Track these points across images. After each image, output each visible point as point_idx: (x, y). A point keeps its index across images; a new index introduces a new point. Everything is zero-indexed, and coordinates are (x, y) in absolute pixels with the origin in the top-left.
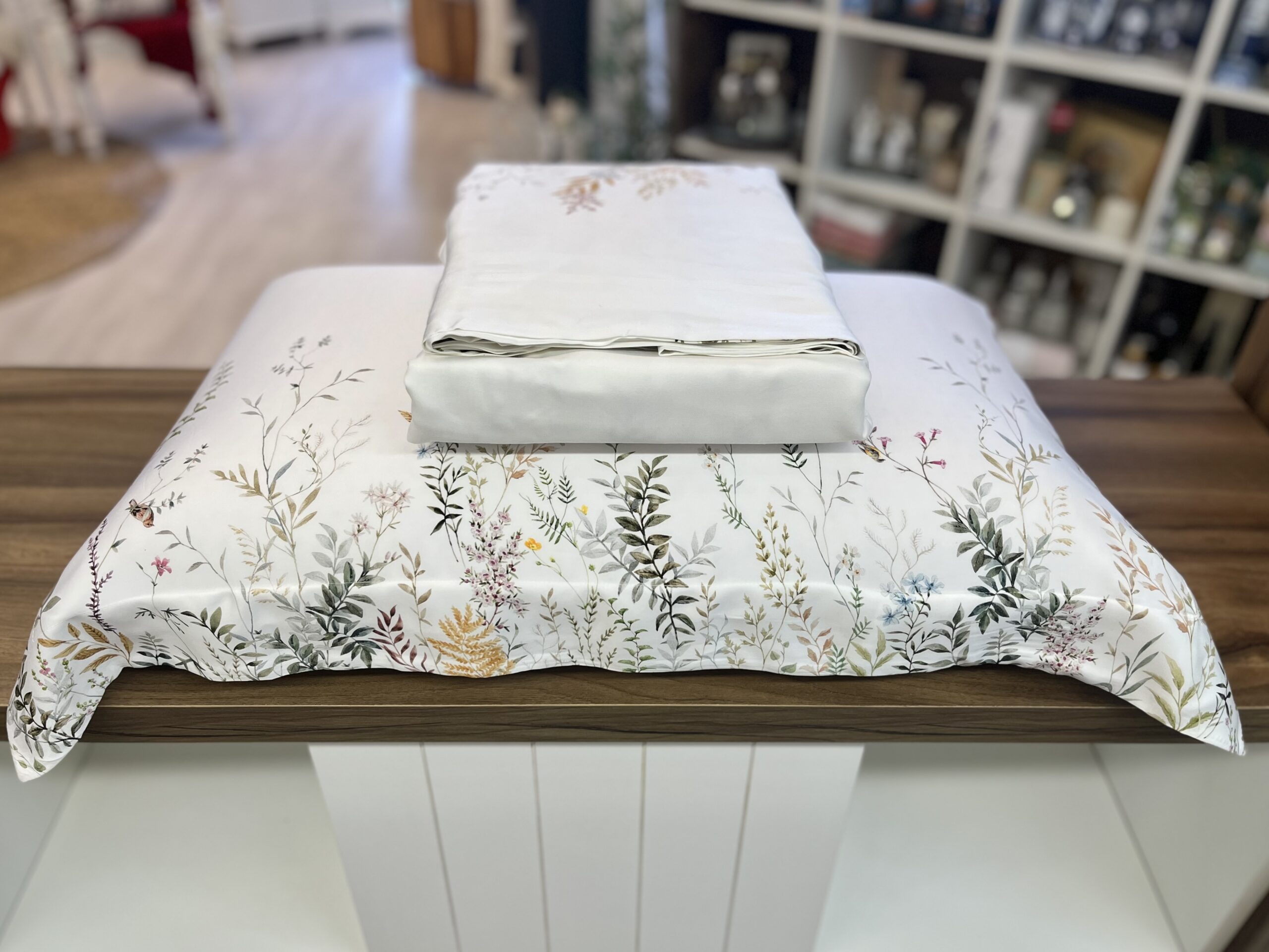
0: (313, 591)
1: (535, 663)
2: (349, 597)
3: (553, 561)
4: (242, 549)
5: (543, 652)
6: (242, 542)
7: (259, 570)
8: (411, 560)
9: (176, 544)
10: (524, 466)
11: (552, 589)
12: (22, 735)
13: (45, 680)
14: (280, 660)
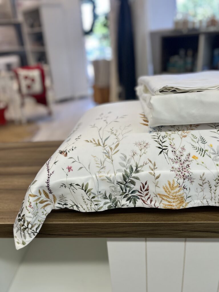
0: (119, 176)
1: (195, 204)
2: (132, 177)
3: (203, 163)
4: (96, 162)
5: (197, 200)
6: (95, 160)
7: (101, 169)
8: (152, 164)
9: (74, 162)
10: (186, 134)
11: (204, 173)
12: (19, 231)
13: (30, 210)
14: (105, 204)
